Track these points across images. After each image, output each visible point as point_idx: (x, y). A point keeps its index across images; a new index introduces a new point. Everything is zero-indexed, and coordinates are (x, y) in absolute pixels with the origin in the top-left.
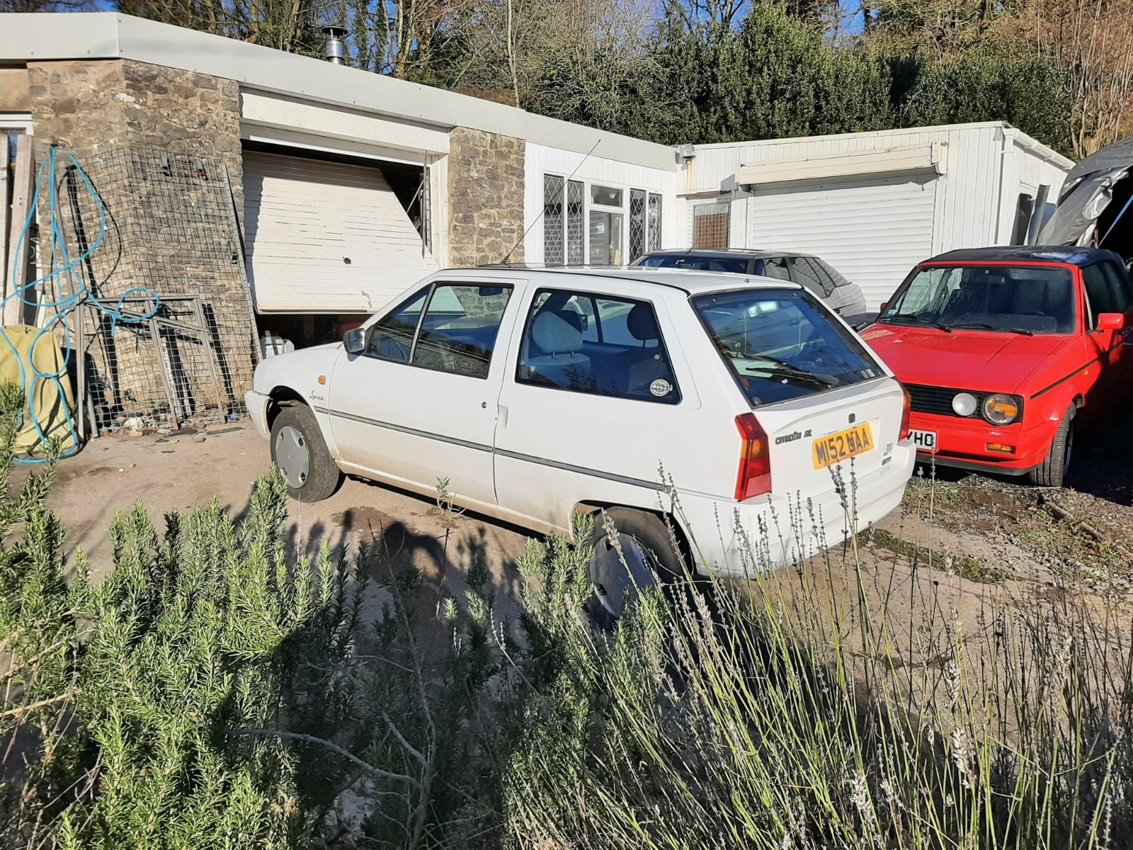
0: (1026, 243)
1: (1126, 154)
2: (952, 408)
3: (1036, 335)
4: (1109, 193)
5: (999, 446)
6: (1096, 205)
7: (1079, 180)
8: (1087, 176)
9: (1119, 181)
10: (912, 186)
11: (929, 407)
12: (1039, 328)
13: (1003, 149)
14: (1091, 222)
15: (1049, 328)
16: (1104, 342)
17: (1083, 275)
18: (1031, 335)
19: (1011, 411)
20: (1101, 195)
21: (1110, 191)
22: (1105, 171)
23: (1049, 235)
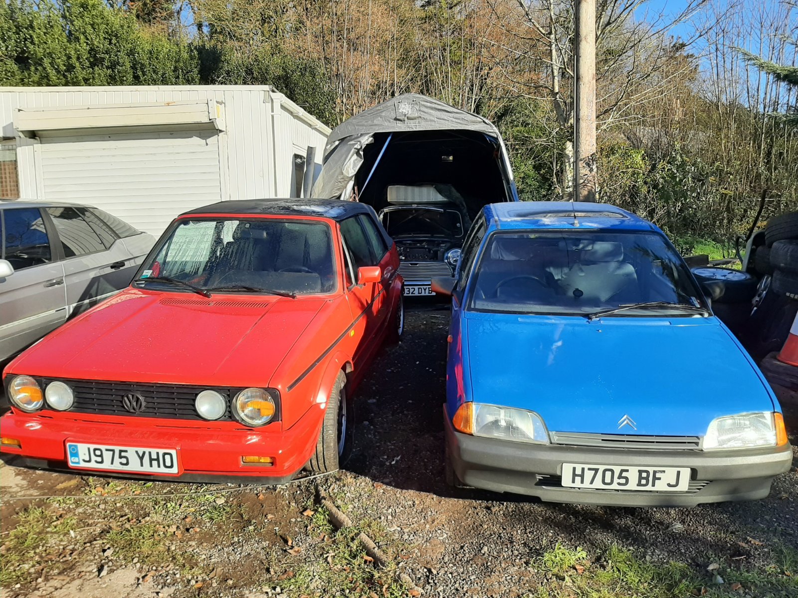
0: (302, 196)
1: (370, 122)
2: (195, 410)
3: (299, 296)
4: (360, 154)
5: (256, 458)
6: (352, 165)
7: (337, 143)
8: (342, 140)
9: (367, 144)
10: (196, 140)
11: (167, 411)
12: (301, 287)
13: (273, 111)
14: (351, 178)
15: (311, 287)
16: (366, 297)
17: (340, 230)
18: (293, 297)
19: (268, 408)
20: (355, 157)
21: (362, 153)
22: (356, 136)
23: (320, 189)
